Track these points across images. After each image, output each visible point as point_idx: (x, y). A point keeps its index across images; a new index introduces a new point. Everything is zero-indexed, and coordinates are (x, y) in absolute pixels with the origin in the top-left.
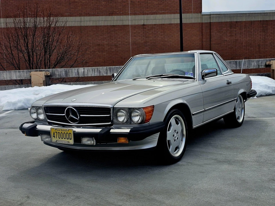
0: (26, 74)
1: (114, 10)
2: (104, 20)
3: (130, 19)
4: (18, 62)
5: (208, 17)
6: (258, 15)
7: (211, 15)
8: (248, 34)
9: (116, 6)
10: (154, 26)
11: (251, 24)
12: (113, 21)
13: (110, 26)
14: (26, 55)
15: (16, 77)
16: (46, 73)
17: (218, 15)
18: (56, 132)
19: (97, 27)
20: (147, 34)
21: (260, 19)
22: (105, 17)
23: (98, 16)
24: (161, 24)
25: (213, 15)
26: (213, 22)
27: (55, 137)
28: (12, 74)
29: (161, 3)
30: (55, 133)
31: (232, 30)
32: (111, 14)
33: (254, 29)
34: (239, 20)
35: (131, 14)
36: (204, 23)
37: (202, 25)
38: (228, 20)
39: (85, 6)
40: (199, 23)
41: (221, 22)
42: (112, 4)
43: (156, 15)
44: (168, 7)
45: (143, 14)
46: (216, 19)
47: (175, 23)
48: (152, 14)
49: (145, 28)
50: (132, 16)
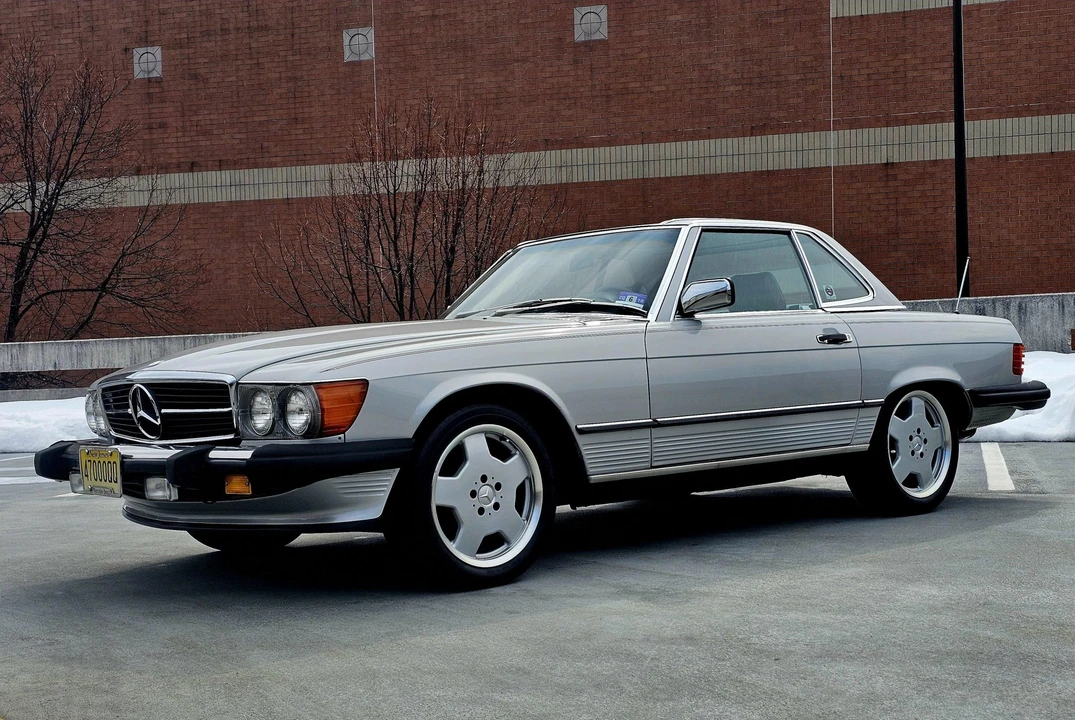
1: (773, 115)
2: (730, 153)
3: (832, 144)
9: (778, 99)
10: (930, 169)
12: (763, 156)
13: (755, 174)
19: (703, 180)
20: (903, 200)
22: (735, 140)
23: (709, 137)
32: (760, 128)
35: (838, 126)
39: (663, 105)
42: (762, 91)
44: (994, 91)
45: (887, 125)
48: (924, 122)
49: (895, 177)
50: (841, 132)
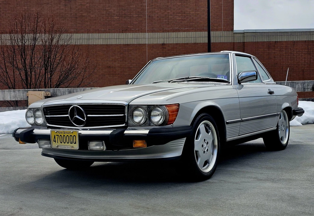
0: (22, 94)
1: (129, 27)
2: (116, 38)
3: (147, 37)
4: (13, 81)
5: (242, 35)
6: (302, 34)
7: (245, 34)
8: (289, 56)
9: (130, 22)
10: (175, 46)
11: (294, 45)
12: (126, 39)
13: (124, 45)
14: (23, 74)
15: (10, 98)
16: (46, 94)
17: (253, 34)
18: (57, 135)
19: (108, 46)
20: (167, 55)
21: (304, 38)
22: (117, 34)
23: (109, 33)
24: (185, 44)
25: (247, 34)
26: (247, 41)
27: (55, 141)
28: (6, 94)
29: (185, 18)
30: (56, 137)
31: (270, 51)
32: (125, 30)
33: (297, 51)
34: (279, 39)
35: (149, 32)
36: (237, 43)
37: (234, 45)
38: (265, 40)
39: (94, 21)
40: (231, 43)
41: (257, 42)
42: (126, 19)
43: (178, 33)
44: (194, 24)
45: (163, 32)
46: (251, 38)
47: (202, 42)
48: (174, 32)
49: (165, 48)
50: (149, 33)
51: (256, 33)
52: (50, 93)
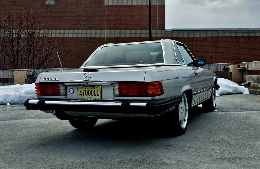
0: (9, 73)
1: (93, 25)
2: (83, 33)
3: (106, 33)
4: (4, 63)
5: (170, 32)
6: (211, 32)
7: (173, 31)
8: (202, 47)
9: (94, 22)
11: (205, 39)
12: (91, 34)
13: (89, 38)
16: (28, 73)
17: (178, 32)
19: (78, 39)
21: (212, 35)
22: (84, 30)
23: (79, 29)
24: (132, 38)
25: (174, 32)
26: (174, 37)
29: (132, 20)
32: (90, 28)
33: (208, 43)
34: (196, 35)
36: (167, 38)
38: (187, 36)
39: (68, 21)
40: (163, 38)
42: (90, 20)
43: (127, 30)
44: (138, 24)
45: (117, 29)
46: (177, 35)
47: (144, 37)
48: (124, 29)
49: (118, 41)
50: (107, 30)
51: (180, 31)
52: (31, 72)
